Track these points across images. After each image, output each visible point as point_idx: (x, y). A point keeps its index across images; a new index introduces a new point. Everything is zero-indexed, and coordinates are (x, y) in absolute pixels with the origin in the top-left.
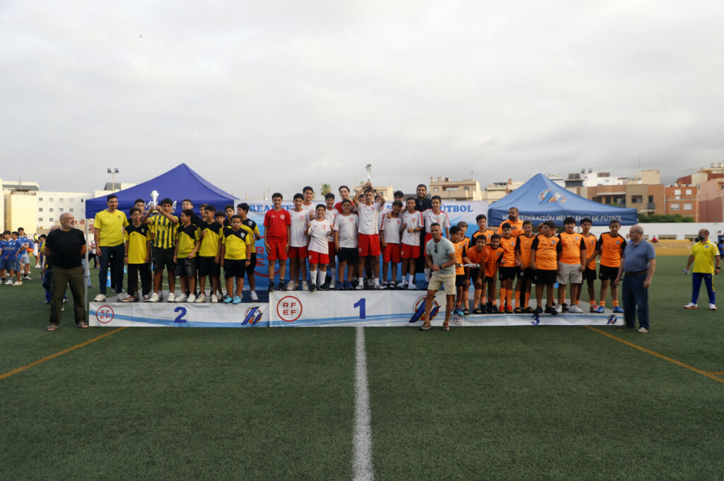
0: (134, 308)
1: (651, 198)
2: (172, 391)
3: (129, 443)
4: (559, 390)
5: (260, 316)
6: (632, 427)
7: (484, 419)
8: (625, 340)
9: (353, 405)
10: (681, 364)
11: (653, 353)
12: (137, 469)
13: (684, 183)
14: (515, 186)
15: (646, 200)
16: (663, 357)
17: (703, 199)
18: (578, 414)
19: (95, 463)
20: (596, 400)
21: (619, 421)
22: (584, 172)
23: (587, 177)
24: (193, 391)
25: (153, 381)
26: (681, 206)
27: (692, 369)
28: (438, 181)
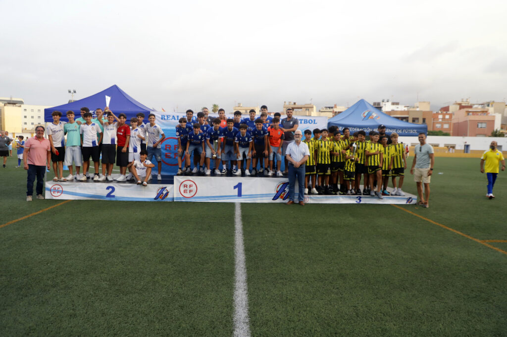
0: (77, 187)
1: (424, 120)
2: (98, 251)
4: (382, 254)
5: (167, 194)
7: (331, 277)
8: (420, 215)
9: (234, 265)
11: (441, 225)
13: (444, 111)
14: (338, 109)
15: (421, 121)
17: (456, 121)
20: (410, 263)
21: (428, 279)
22: (383, 101)
23: (385, 105)
24: (114, 251)
25: (85, 243)
26: (442, 126)
27: (470, 238)
28: (289, 105)
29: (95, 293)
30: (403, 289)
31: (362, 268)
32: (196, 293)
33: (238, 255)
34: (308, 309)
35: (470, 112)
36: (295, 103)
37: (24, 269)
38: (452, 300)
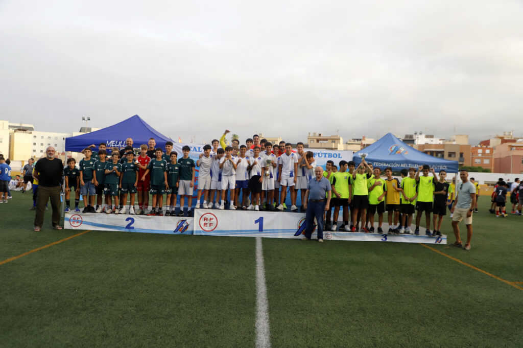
0: (97, 217)
1: (461, 155)
2: (123, 280)
3: (90, 319)
4: (404, 291)
5: (187, 227)
6: (460, 322)
8: (449, 255)
9: (255, 296)
10: (490, 275)
11: (469, 266)
12: (94, 340)
13: (484, 145)
14: (367, 141)
15: (458, 156)
16: (476, 269)
17: (497, 156)
18: (420, 310)
19: (63, 334)
20: (432, 300)
21: (450, 316)
22: (416, 134)
23: (418, 138)
24: (137, 280)
25: (108, 272)
26: (482, 161)
27: (499, 279)
28: (314, 136)
29: (123, 317)
30: (422, 324)
31: (382, 303)
32: (219, 320)
33: (260, 287)
34: (327, 337)
35: (513, 146)
36: (320, 135)
37: (53, 294)
38: (471, 336)
